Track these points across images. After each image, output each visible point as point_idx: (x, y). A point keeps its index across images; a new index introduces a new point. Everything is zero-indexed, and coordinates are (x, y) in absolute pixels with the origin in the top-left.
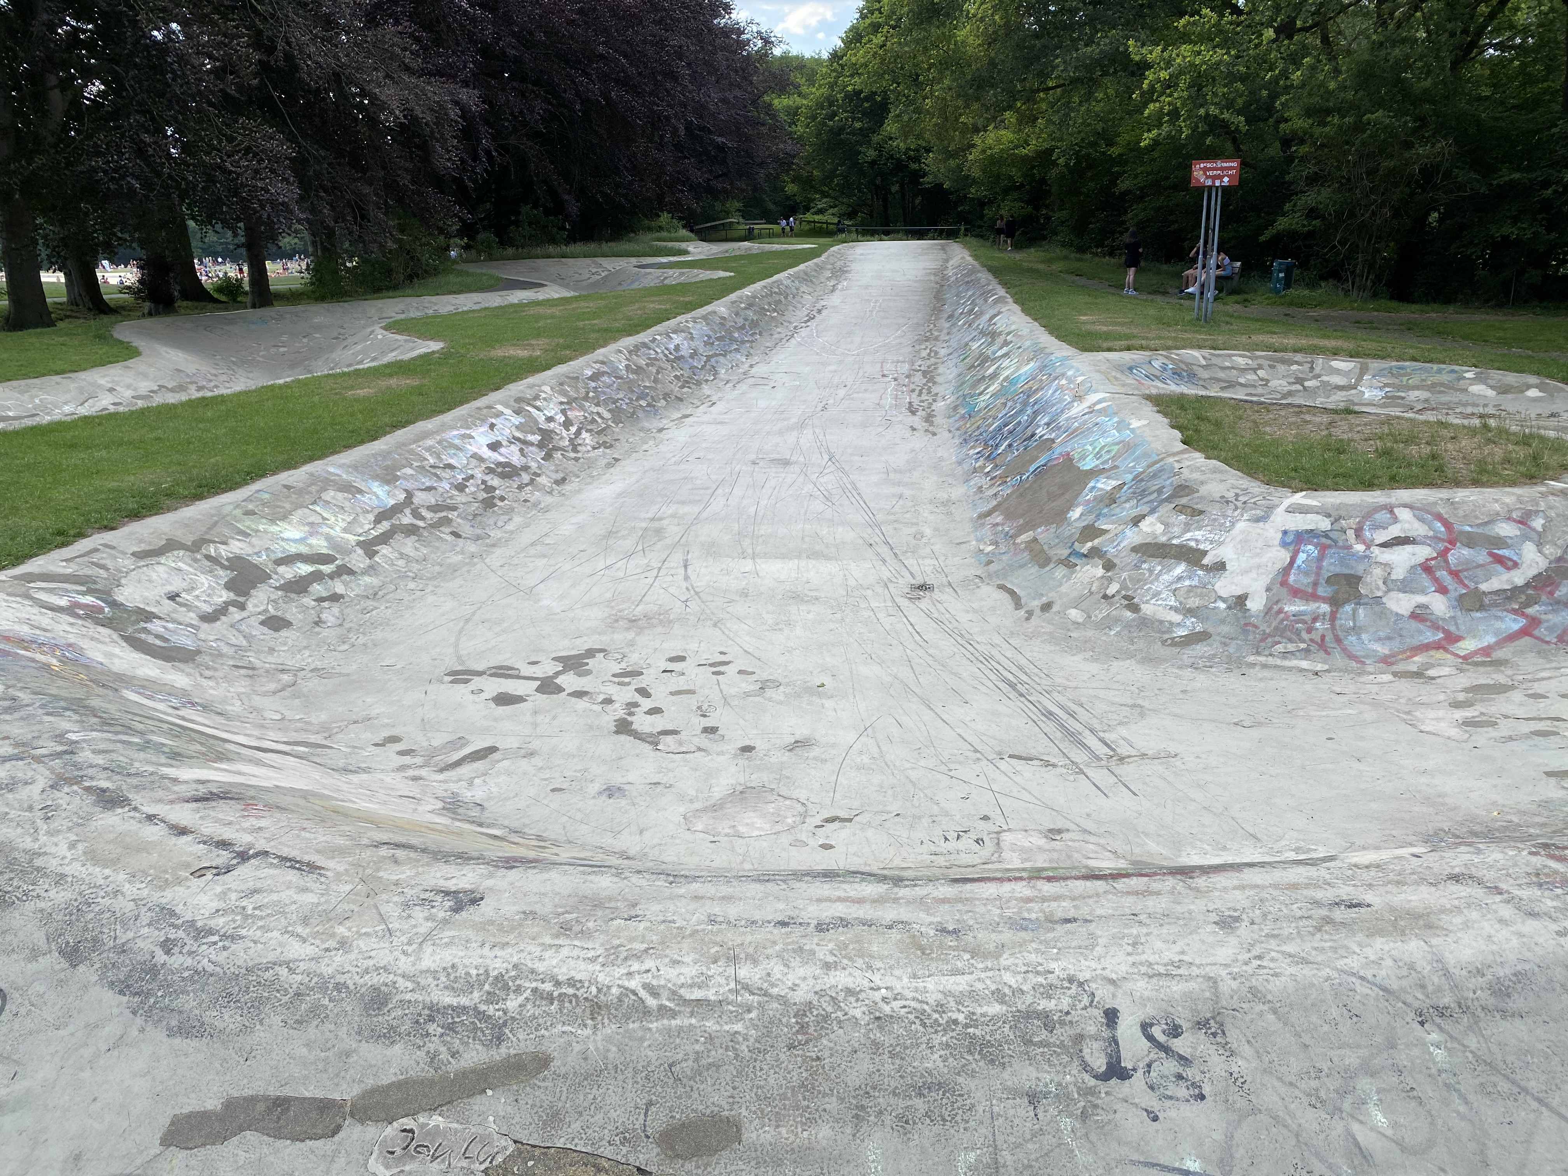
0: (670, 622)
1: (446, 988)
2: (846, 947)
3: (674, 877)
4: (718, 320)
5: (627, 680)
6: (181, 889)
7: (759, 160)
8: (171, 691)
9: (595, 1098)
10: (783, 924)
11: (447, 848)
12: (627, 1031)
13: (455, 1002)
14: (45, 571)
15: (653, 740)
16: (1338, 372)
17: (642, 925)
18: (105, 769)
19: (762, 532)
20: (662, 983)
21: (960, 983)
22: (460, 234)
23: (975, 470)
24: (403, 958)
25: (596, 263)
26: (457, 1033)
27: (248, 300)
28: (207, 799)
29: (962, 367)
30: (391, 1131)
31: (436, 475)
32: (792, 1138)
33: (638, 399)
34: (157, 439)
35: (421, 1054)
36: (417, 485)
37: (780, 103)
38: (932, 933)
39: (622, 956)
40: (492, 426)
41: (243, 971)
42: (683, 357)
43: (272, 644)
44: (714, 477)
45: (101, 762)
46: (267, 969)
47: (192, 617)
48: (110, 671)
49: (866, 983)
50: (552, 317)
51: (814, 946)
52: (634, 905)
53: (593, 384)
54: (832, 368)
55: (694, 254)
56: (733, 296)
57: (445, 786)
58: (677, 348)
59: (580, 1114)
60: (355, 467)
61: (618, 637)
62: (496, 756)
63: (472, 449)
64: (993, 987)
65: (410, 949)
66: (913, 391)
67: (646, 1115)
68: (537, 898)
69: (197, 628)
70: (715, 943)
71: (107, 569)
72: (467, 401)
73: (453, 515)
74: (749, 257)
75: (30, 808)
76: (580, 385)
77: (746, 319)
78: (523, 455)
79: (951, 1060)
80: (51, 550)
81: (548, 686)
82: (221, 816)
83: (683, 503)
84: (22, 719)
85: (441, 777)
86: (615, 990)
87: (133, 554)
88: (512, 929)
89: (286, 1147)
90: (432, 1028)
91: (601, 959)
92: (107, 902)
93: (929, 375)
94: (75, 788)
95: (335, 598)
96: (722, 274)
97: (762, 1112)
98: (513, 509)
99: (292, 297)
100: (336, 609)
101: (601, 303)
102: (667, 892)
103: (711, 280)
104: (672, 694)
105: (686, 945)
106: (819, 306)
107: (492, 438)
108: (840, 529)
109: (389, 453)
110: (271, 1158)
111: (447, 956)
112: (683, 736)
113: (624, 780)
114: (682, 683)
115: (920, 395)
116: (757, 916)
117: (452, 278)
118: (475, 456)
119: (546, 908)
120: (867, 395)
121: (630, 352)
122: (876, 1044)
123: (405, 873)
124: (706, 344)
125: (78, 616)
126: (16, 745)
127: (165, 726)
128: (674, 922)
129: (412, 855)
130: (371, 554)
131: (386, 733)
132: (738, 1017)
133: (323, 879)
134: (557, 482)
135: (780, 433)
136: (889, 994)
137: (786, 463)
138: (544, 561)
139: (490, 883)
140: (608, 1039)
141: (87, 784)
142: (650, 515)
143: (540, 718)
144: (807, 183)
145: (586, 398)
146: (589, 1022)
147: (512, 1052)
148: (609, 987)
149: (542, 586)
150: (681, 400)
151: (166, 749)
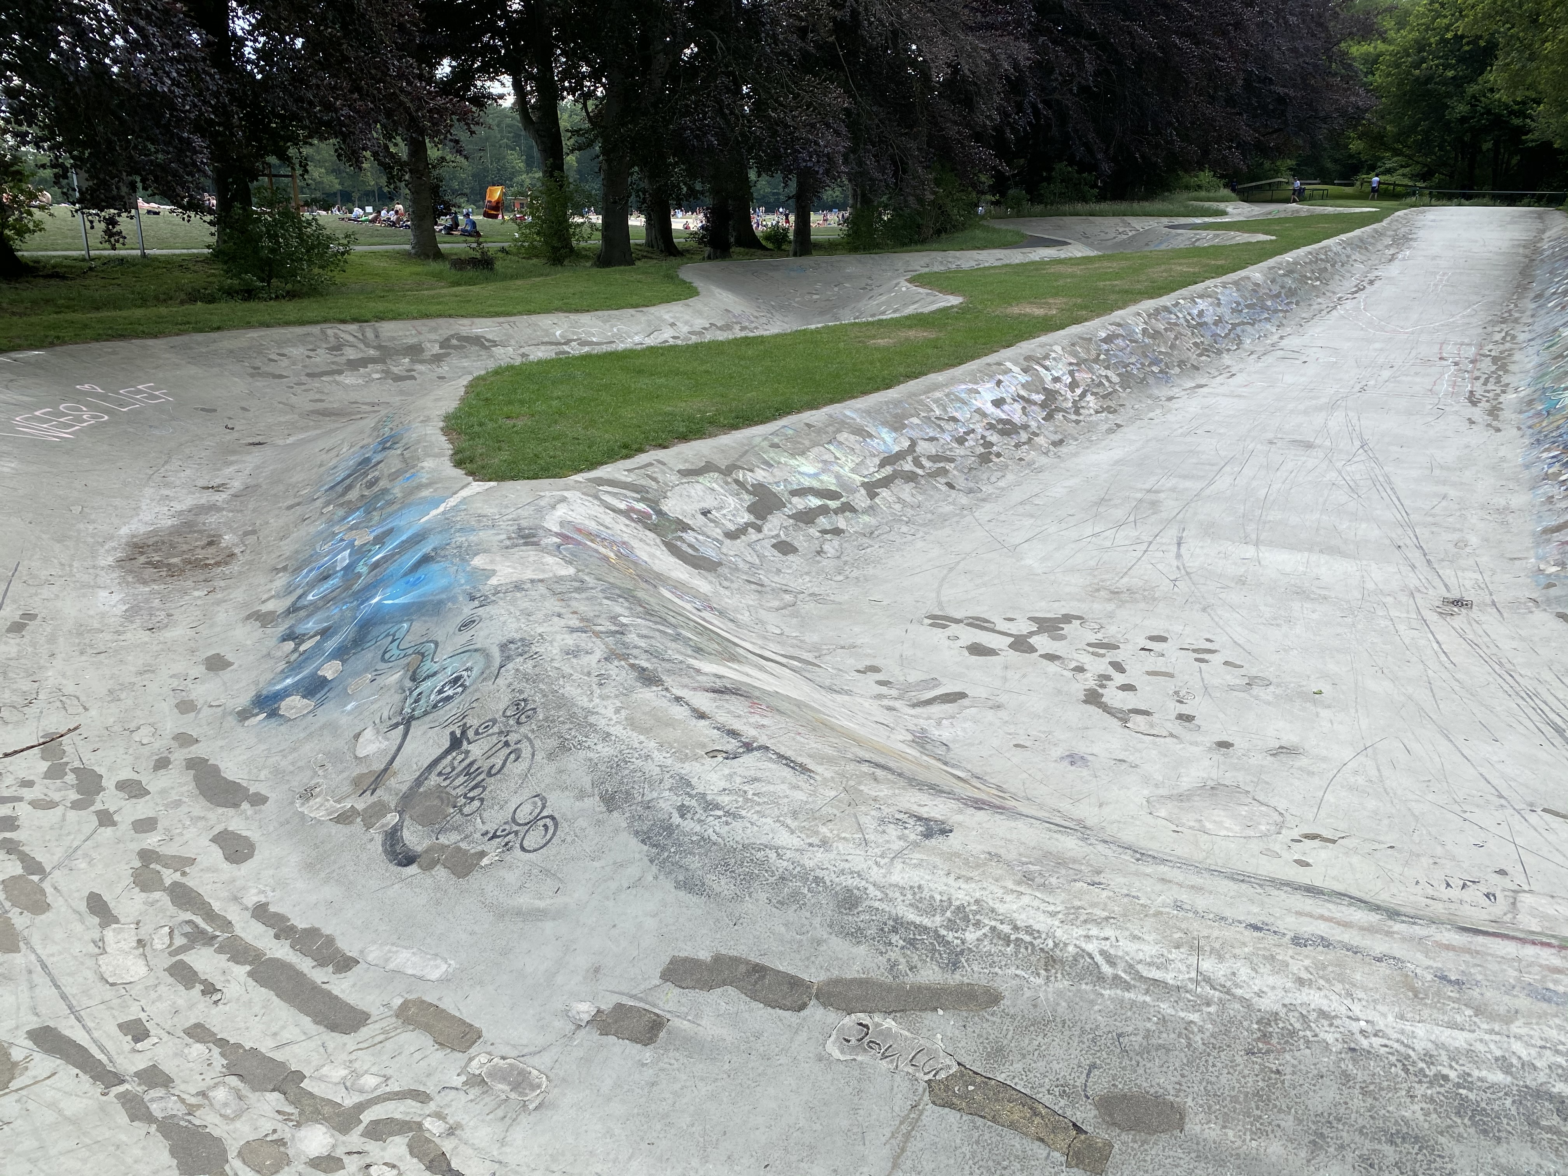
0: (1154, 599)
1: (911, 905)
2: (1324, 968)
3: (1141, 855)
4: (1250, 286)
5: (1102, 651)
6: (698, 765)
7: (1322, 114)
8: (695, 595)
9: (1039, 1045)
10: (1256, 928)
11: (920, 778)
12: (1079, 991)
13: (918, 920)
14: (611, 477)
15: (1123, 716)
17: (1105, 894)
18: (646, 651)
19: (1270, 518)
20: (1120, 954)
21: (1459, 1039)
22: (993, 190)
23: (1547, 477)
24: (875, 868)
25: (1123, 222)
26: (917, 949)
27: (790, 248)
28: (722, 692)
29: (1546, 356)
30: (849, 1021)
31: (940, 427)
32: (1239, 1143)
33: (1151, 364)
34: (707, 372)
35: (882, 960)
36: (920, 434)
37: (1357, 50)
38: (1429, 977)
39: (1082, 918)
40: (999, 383)
41: (740, 846)
42: (1205, 323)
43: (779, 566)
44: (1223, 453)
45: (643, 645)
46: (759, 850)
47: (718, 533)
48: (652, 570)
49: (1343, 1010)
50: (1073, 276)
51: (1288, 958)
52: (1099, 873)
53: (1105, 347)
54: (1377, 345)
55: (1232, 215)
56: (1271, 262)
57: (915, 721)
58: (1201, 314)
59: (1024, 1056)
60: (868, 412)
61: (1096, 606)
62: (965, 702)
63: (977, 403)
64: (1499, 1053)
65: (883, 862)
66: (1477, 378)
67: (1088, 1075)
68: (1002, 843)
69: (721, 543)
70: (1180, 929)
71: (658, 482)
72: (979, 357)
73: (950, 466)
74: (1297, 221)
75: (589, 674)
76: (1093, 346)
77: (1283, 287)
78: (1024, 413)
79: (1434, 1116)
80: (617, 460)
81: (1021, 644)
82: (732, 708)
83: (1185, 477)
84: (587, 599)
85: (913, 711)
86: (1071, 948)
87: (679, 471)
88: (978, 866)
89: (759, 1009)
90: (895, 938)
91: (1060, 916)
92: (639, 763)
93: (1501, 363)
94: (623, 663)
95: (837, 532)
96: (1262, 237)
97: (1210, 1108)
98: (1007, 466)
99: (830, 247)
100: (836, 543)
101: (1124, 264)
102: (1133, 868)
103: (1249, 243)
104: (1149, 673)
105: (1149, 922)
106: (1371, 276)
107: (997, 394)
108: (1364, 525)
109: (900, 402)
110: (746, 1015)
111: (915, 877)
112: (1155, 718)
113: (1089, 751)
114: (1160, 665)
115: (1485, 383)
116: (1227, 913)
117: (978, 233)
118: (979, 411)
119: (1011, 855)
120: (1418, 379)
121: (1149, 316)
122: (1345, 1075)
123: (883, 791)
124: (1233, 311)
125: (632, 520)
126: (582, 620)
127: (692, 624)
128: (1138, 898)
129: (890, 776)
130: (872, 495)
131: (868, 663)
132: (1195, 1008)
133: (812, 781)
134: (1055, 444)
135: (1306, 412)
136: (1369, 1029)
137: (1309, 446)
138: (1032, 521)
139: (959, 818)
140: (1060, 993)
141: (632, 661)
142: (1147, 486)
143: (1010, 674)
144: (1377, 140)
145: (1096, 360)
146: (1043, 972)
147: (966, 980)
148: (1066, 945)
149: (1026, 545)
150: (1197, 369)
151: (691, 643)
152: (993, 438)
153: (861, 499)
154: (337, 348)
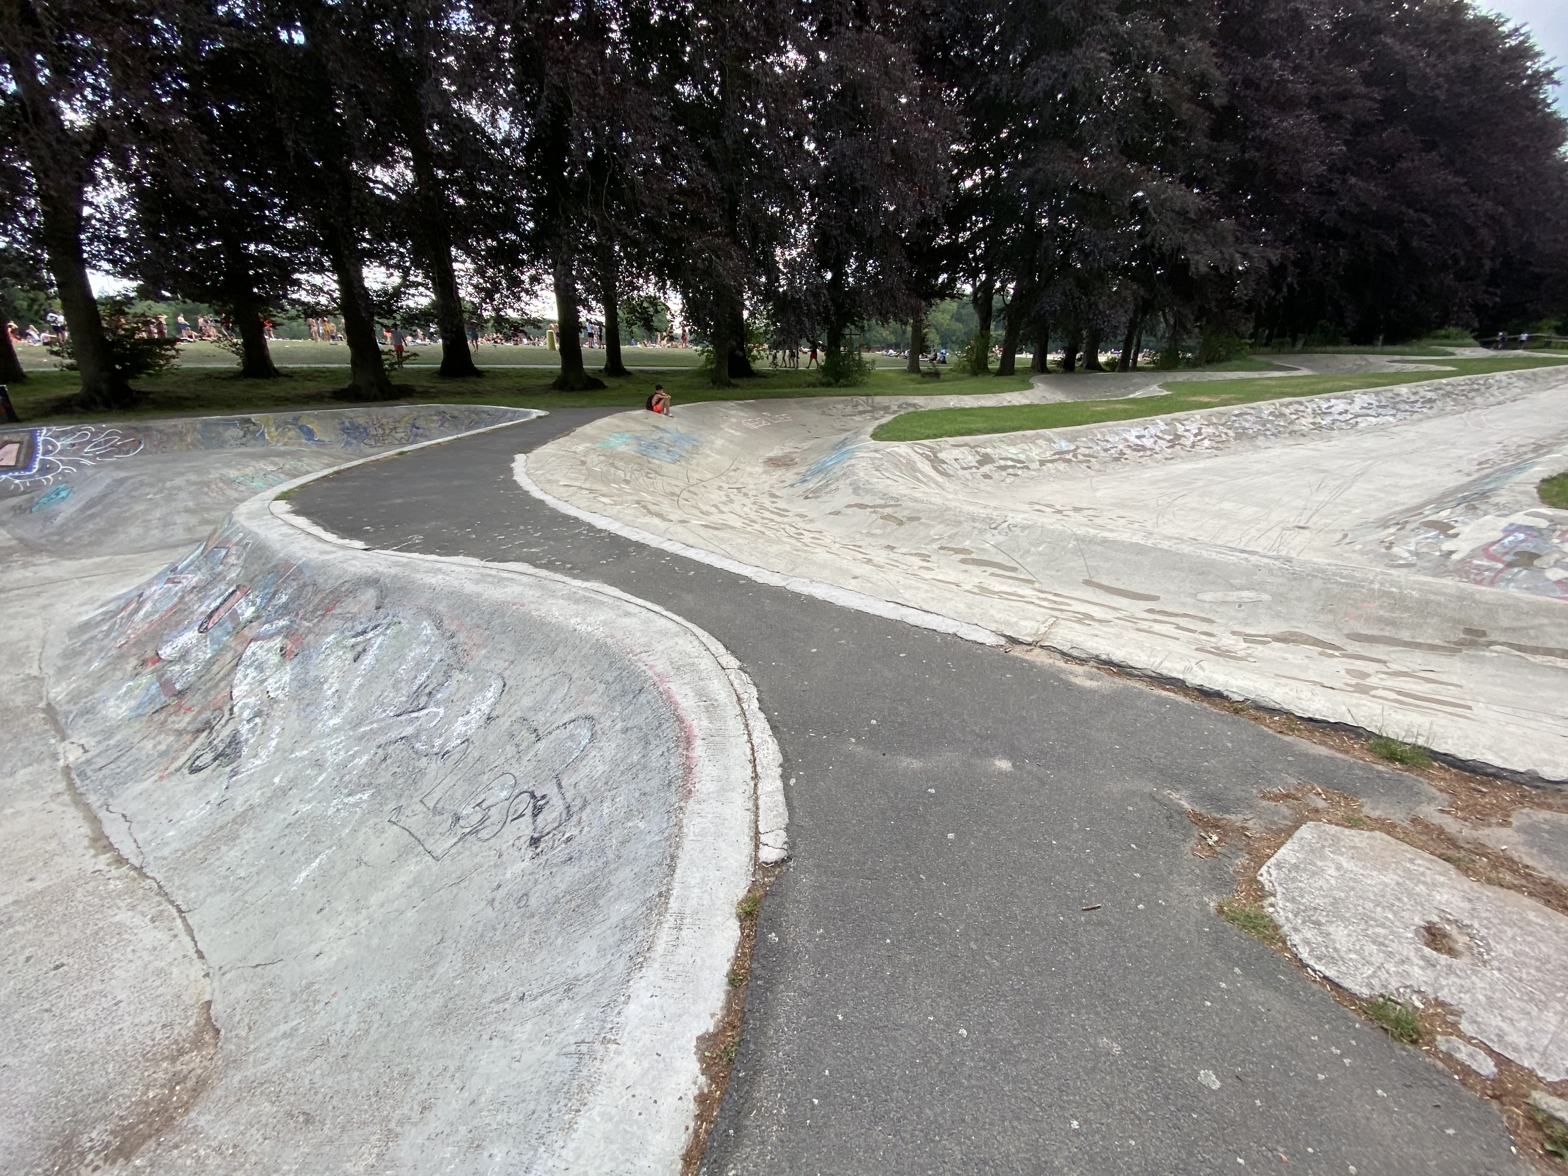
14: (923, 444)
25: (1363, 358)
31: (1097, 443)
33: (1266, 430)
36: (1084, 445)
40: (1146, 429)
42: (1330, 413)
43: (981, 482)
47: (958, 466)
53: (1235, 418)
54: (1462, 434)
58: (1330, 407)
60: (1059, 434)
63: (1127, 436)
69: (958, 470)
71: (942, 447)
73: (1094, 460)
76: (1225, 417)
78: (1155, 443)
80: (929, 439)
87: (953, 445)
95: (1015, 475)
98: (1129, 464)
100: (1014, 479)
106: (1520, 397)
107: (1142, 433)
109: (1081, 431)
118: (1125, 439)
120: (1461, 451)
124: (1363, 408)
125: (923, 457)
130: (1043, 465)
134: (1167, 458)
135: (1349, 459)
137: (1323, 472)
145: (1223, 424)
150: (1304, 436)
154: (856, 406)
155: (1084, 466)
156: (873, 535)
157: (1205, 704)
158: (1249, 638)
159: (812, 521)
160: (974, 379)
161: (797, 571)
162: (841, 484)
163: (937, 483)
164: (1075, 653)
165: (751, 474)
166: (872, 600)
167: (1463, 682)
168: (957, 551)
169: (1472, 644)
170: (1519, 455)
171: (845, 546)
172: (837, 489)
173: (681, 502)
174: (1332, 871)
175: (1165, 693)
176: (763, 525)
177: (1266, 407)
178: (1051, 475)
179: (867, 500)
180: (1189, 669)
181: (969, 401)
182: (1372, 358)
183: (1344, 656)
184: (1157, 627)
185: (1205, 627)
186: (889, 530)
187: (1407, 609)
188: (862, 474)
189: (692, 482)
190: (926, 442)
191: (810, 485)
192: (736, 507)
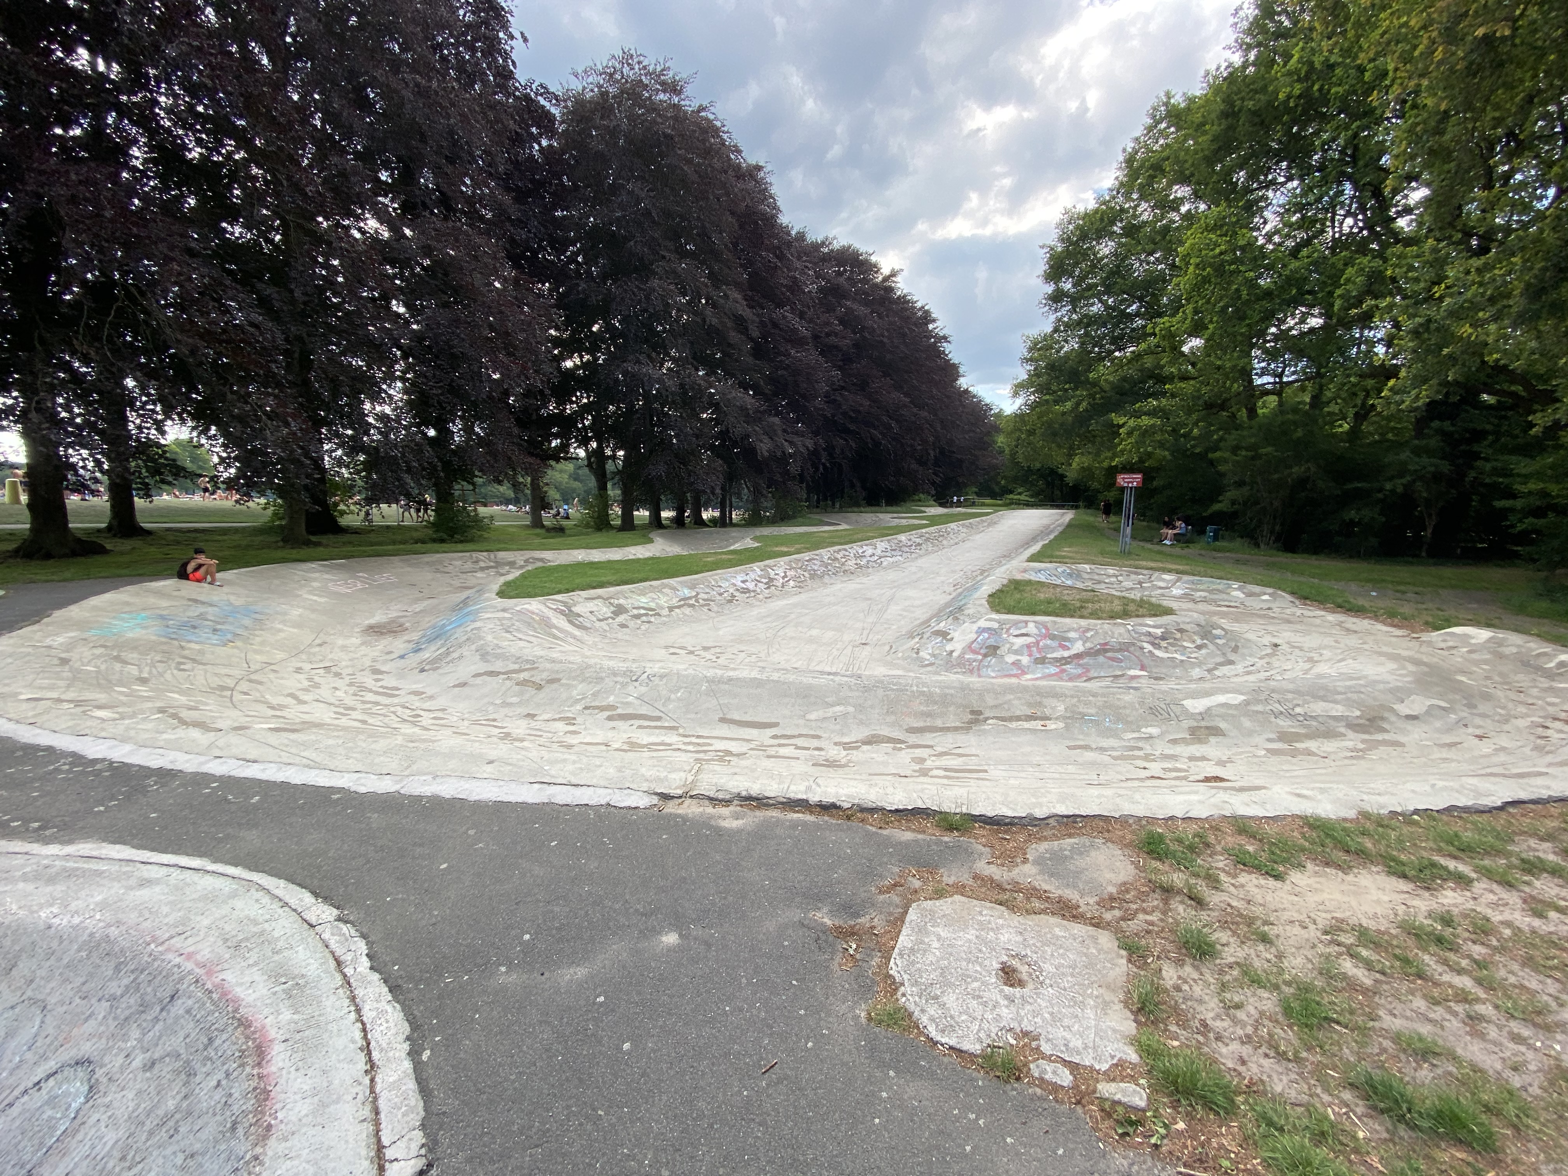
0: (755, 642)
4: (896, 542)
16: (1164, 580)
19: (825, 621)
25: (875, 515)
27: (714, 525)
31: (713, 589)
33: (828, 571)
36: (702, 591)
40: (748, 575)
42: (865, 556)
43: (618, 631)
44: (832, 602)
47: (595, 619)
48: (555, 625)
53: (807, 563)
55: (925, 513)
56: (913, 532)
58: (864, 552)
60: (680, 583)
61: (731, 644)
63: (734, 581)
66: (967, 578)
69: (595, 622)
71: (575, 601)
73: (712, 603)
77: (914, 543)
78: (756, 586)
80: (561, 594)
81: (691, 653)
87: (586, 598)
95: (650, 622)
98: (739, 604)
99: (730, 524)
100: (648, 625)
103: (924, 523)
106: (966, 539)
107: (745, 578)
108: (858, 623)
109: (697, 580)
117: (801, 519)
118: (734, 584)
120: (943, 578)
121: (835, 552)
125: (558, 612)
130: (671, 611)
135: (882, 589)
137: (869, 599)
143: (678, 659)
149: (724, 628)
152: (737, 594)
153: (665, 612)
154: (477, 562)
155: (705, 609)
156: (510, 705)
157: (826, 818)
158: (847, 746)
159: (431, 698)
160: (599, 534)
161: (414, 767)
162: (465, 651)
163: (575, 637)
164: (721, 796)
165: (344, 648)
166: (513, 785)
167: (978, 752)
168: (602, 709)
169: (976, 722)
170: (974, 578)
171: (476, 723)
172: (461, 657)
173: (237, 697)
174: (936, 944)
175: (796, 816)
176: (365, 711)
177: (825, 553)
178: (679, 619)
179: (498, 666)
180: (809, 788)
181: (597, 555)
182: (881, 516)
183: (908, 747)
184: (783, 751)
185: (815, 743)
186: (527, 696)
187: (936, 703)
188: (489, 638)
189: (253, 667)
190: (558, 597)
191: (426, 655)
192: (325, 692)
